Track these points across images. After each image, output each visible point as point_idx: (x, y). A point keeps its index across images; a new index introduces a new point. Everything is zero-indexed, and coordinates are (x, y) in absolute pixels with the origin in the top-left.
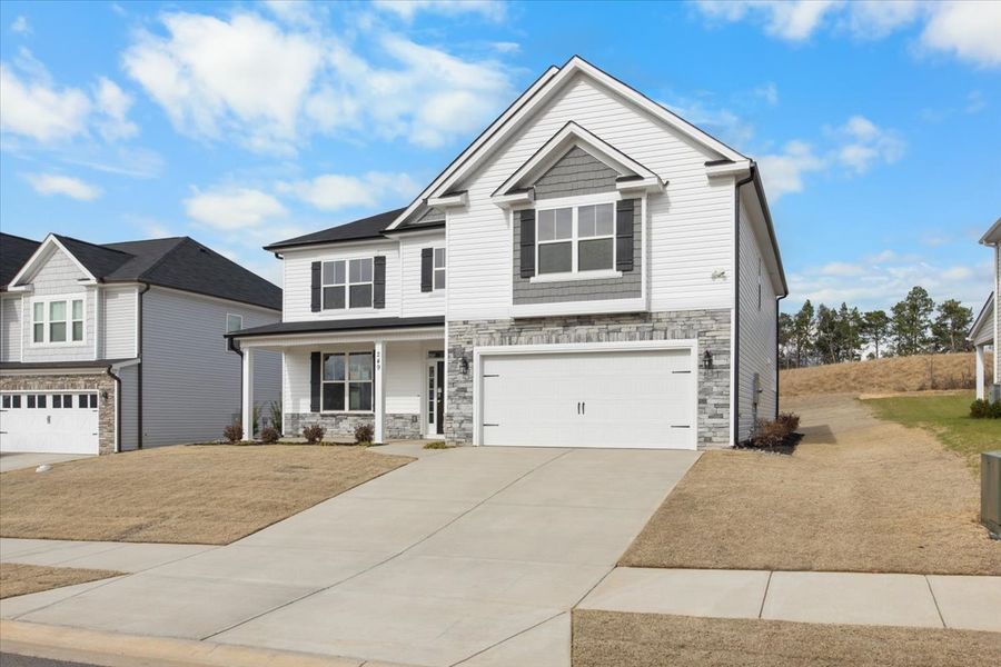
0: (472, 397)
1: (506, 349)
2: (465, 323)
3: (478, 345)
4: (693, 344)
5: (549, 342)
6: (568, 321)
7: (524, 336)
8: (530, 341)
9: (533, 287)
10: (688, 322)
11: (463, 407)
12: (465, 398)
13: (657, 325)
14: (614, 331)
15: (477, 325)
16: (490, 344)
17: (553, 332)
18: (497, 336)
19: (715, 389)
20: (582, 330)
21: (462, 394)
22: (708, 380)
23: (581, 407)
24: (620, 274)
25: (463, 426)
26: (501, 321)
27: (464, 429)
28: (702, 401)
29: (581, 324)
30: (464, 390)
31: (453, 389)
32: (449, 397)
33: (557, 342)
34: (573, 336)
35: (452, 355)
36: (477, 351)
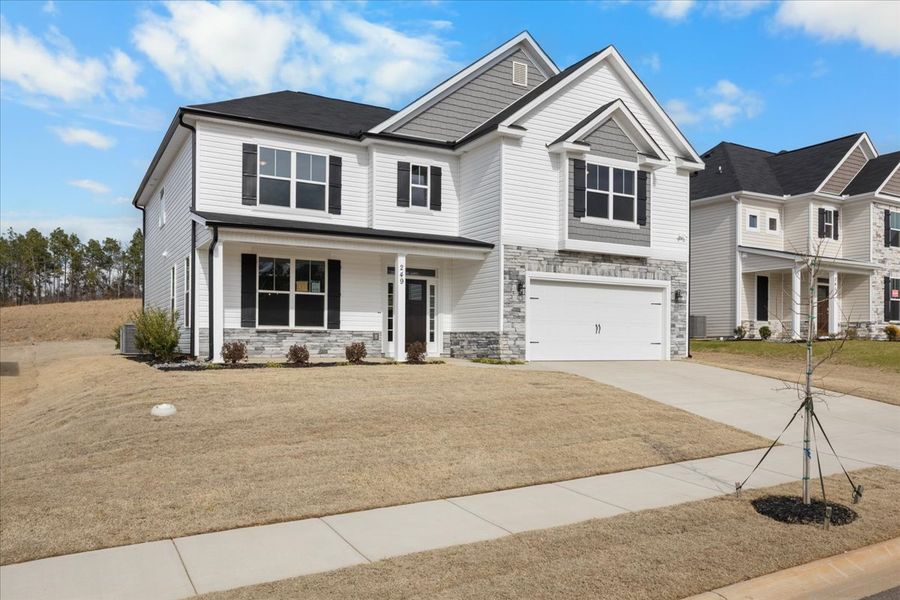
0: (524, 317)
1: (552, 276)
2: (519, 248)
3: (529, 270)
4: (667, 284)
5: (582, 273)
6: (597, 258)
7: (566, 266)
8: (569, 272)
9: (582, 226)
10: (668, 268)
11: (517, 326)
12: (519, 317)
13: (649, 269)
14: (625, 270)
15: (529, 252)
16: (539, 270)
17: (585, 265)
18: (545, 263)
19: (679, 317)
20: (605, 266)
21: (516, 314)
22: (675, 311)
23: (598, 327)
24: (638, 227)
25: (518, 343)
26: (548, 251)
27: (518, 346)
28: (673, 326)
29: (605, 261)
30: (518, 310)
31: (509, 309)
32: (505, 316)
33: (588, 273)
34: (599, 270)
35: (507, 277)
36: (529, 275)
